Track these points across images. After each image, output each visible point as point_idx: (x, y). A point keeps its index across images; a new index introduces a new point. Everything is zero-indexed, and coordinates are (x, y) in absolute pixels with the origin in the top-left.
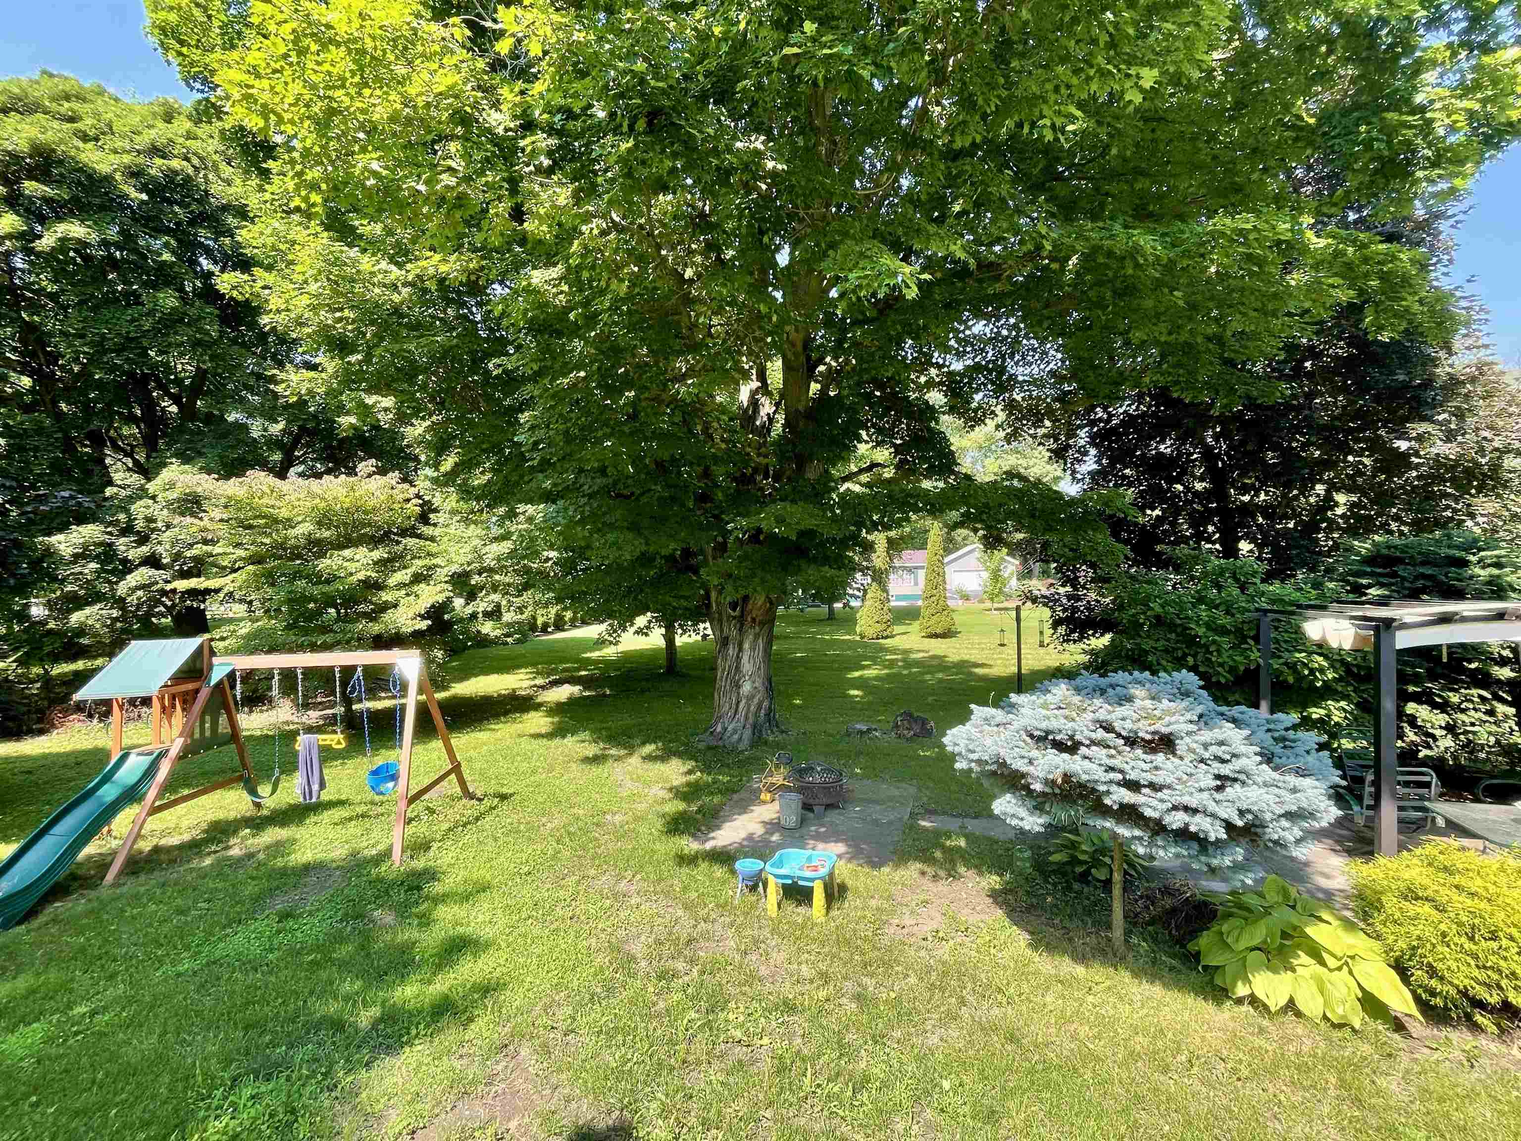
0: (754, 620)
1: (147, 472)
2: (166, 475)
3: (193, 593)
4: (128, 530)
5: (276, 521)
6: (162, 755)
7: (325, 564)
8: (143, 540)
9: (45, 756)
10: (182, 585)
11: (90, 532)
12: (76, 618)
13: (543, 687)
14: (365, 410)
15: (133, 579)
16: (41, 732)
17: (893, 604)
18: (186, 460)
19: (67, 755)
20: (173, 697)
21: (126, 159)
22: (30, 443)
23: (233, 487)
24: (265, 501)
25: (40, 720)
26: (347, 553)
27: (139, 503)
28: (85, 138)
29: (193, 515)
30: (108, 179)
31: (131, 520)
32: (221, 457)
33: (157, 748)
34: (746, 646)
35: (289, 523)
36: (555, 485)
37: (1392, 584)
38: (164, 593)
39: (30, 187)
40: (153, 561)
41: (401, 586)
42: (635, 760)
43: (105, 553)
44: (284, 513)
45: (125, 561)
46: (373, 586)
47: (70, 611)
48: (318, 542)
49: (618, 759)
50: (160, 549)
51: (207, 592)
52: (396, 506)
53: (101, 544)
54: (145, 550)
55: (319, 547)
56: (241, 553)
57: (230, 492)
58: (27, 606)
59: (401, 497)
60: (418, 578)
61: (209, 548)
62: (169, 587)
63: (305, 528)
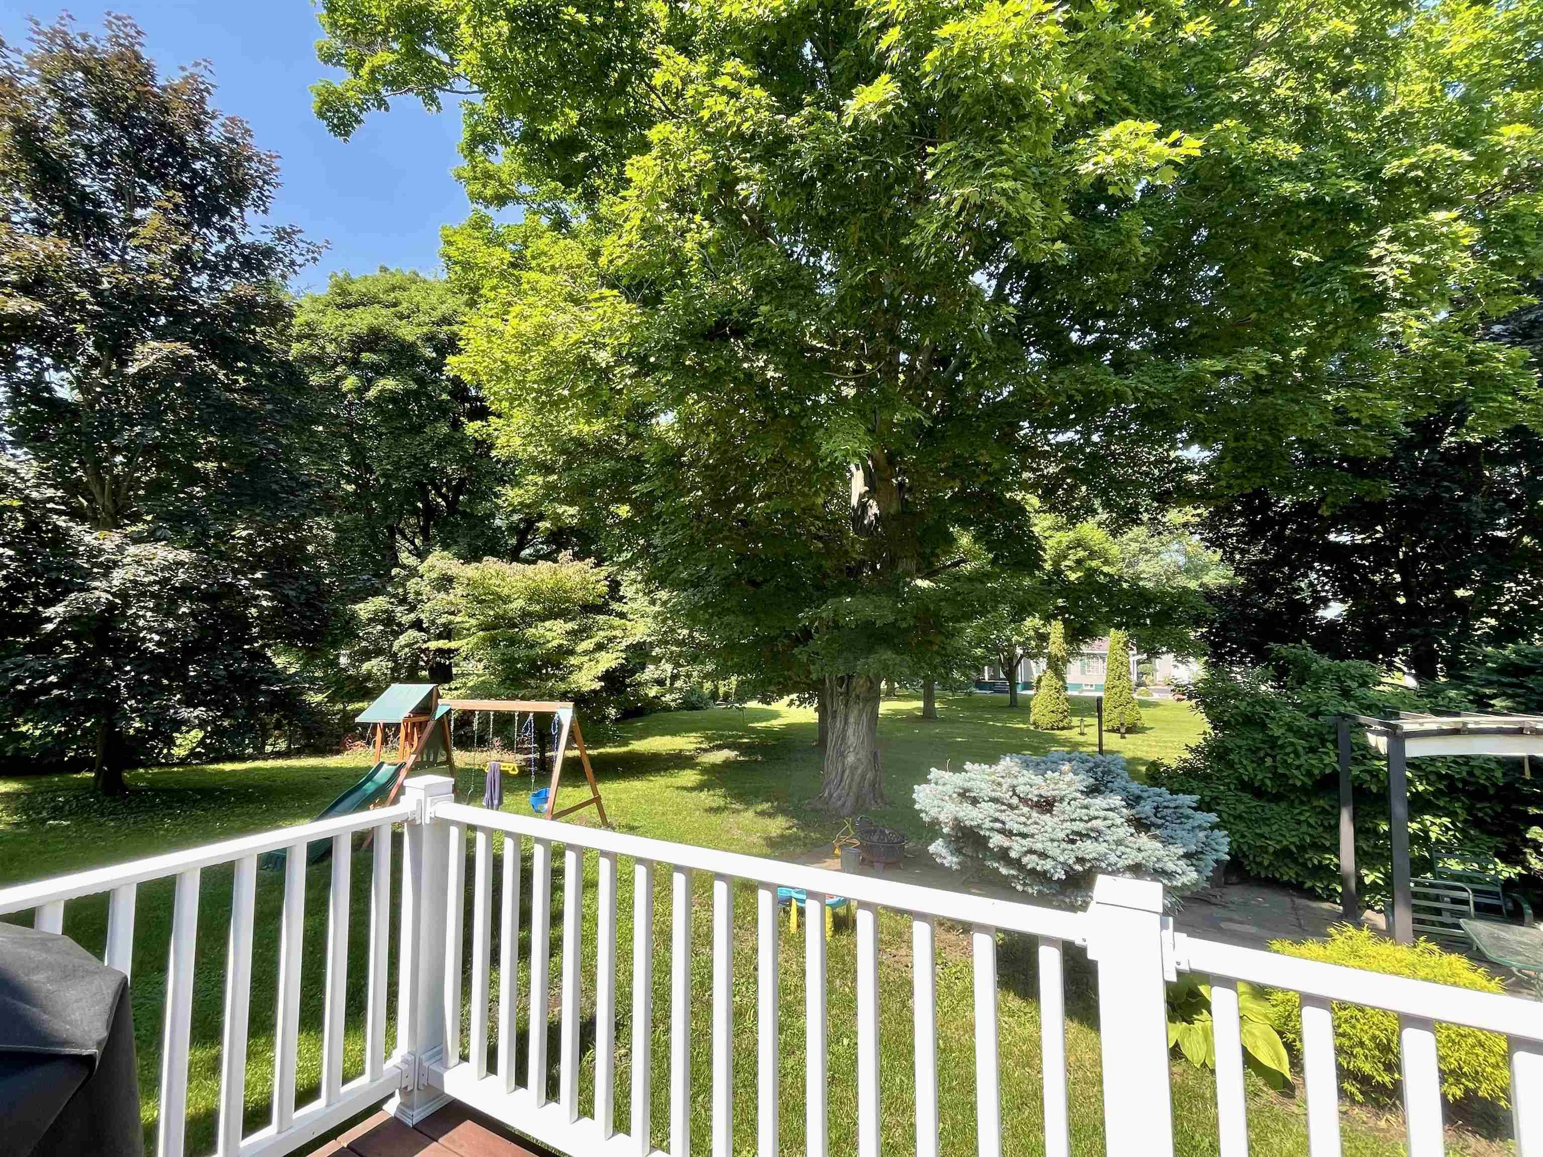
0: (858, 697)
1: (421, 555)
2: (431, 560)
3: (440, 652)
4: (403, 601)
5: (500, 597)
6: (402, 766)
7: (530, 632)
8: (412, 609)
9: (337, 769)
10: (433, 645)
11: (378, 603)
12: (366, 666)
13: (705, 750)
14: (557, 517)
15: (403, 639)
16: (338, 752)
17: (1069, 693)
18: (445, 547)
19: (352, 769)
20: (414, 725)
21: (425, 329)
22: (348, 535)
23: (471, 571)
24: (493, 581)
25: (338, 744)
26: (548, 624)
27: (414, 580)
28: (401, 317)
29: (447, 591)
30: (413, 345)
31: (406, 593)
32: (469, 545)
33: (399, 761)
34: (852, 720)
35: (507, 600)
36: (691, 575)
37: (1519, 696)
38: (423, 651)
39: (366, 357)
40: (417, 625)
41: (586, 653)
42: (750, 814)
43: (388, 618)
44: (506, 591)
45: (399, 625)
46: (565, 652)
47: (362, 661)
48: (530, 614)
49: (736, 811)
50: (422, 616)
51: (450, 651)
52: (590, 586)
53: (386, 611)
54: (412, 616)
55: (528, 618)
56: (473, 622)
57: (469, 575)
58: (337, 656)
59: (594, 578)
60: (600, 647)
61: (452, 617)
62: (424, 646)
63: (519, 604)
